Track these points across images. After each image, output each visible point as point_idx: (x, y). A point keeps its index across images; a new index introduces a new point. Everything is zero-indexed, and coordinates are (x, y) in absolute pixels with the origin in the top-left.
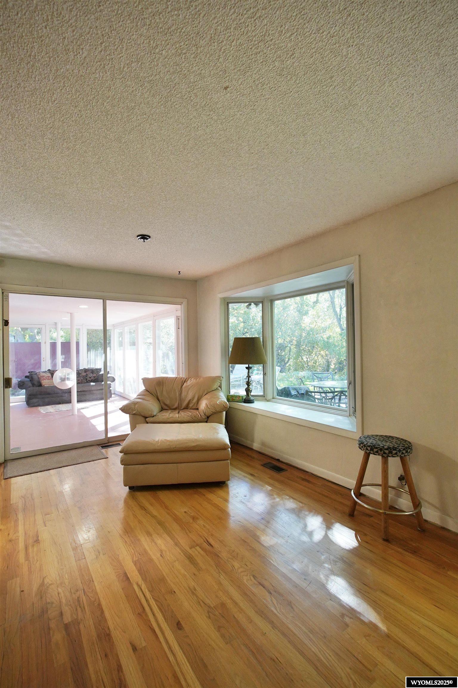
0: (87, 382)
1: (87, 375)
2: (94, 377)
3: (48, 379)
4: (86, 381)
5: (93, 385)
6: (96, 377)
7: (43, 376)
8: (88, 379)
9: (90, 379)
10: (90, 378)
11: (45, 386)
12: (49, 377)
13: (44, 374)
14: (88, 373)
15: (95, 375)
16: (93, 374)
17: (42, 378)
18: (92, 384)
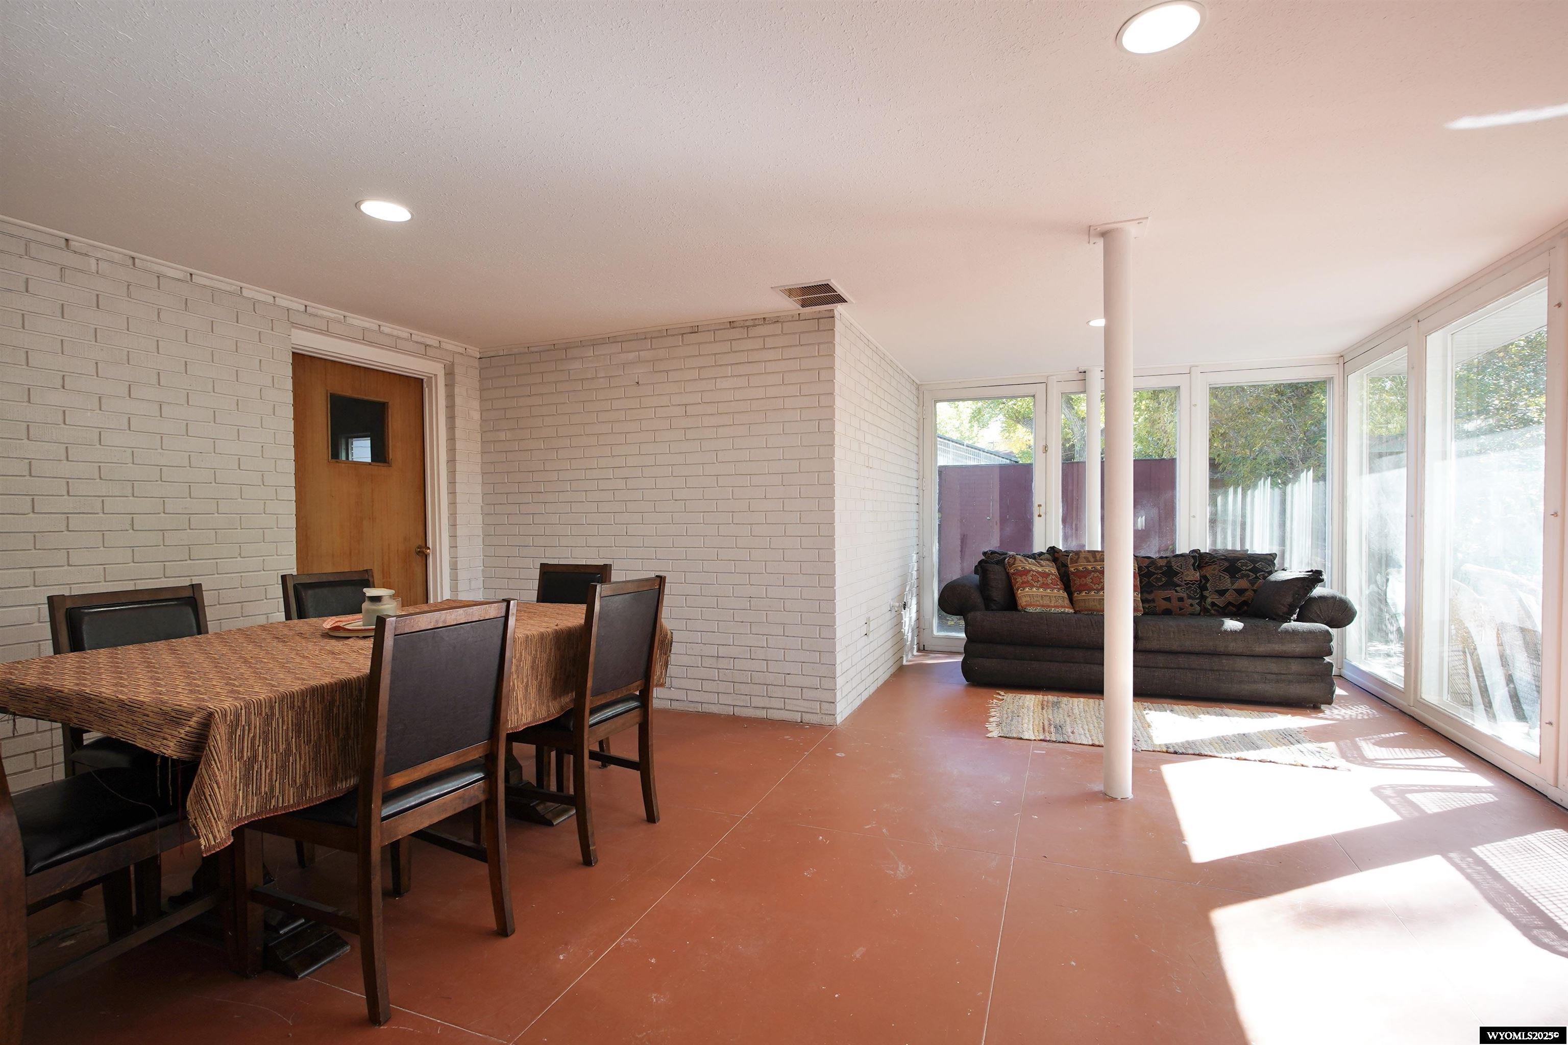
0: (1205, 612)
1: (1207, 580)
2: (1240, 592)
3: (1045, 586)
4: (1198, 608)
5: (1234, 633)
6: (1249, 594)
7: (1026, 572)
8: (1209, 600)
9: (1220, 601)
10: (1222, 593)
11: (1030, 610)
12: (1045, 575)
13: (1030, 565)
14: (1209, 571)
15: (1242, 583)
16: (1233, 577)
17: (1019, 580)
18: (1232, 624)
